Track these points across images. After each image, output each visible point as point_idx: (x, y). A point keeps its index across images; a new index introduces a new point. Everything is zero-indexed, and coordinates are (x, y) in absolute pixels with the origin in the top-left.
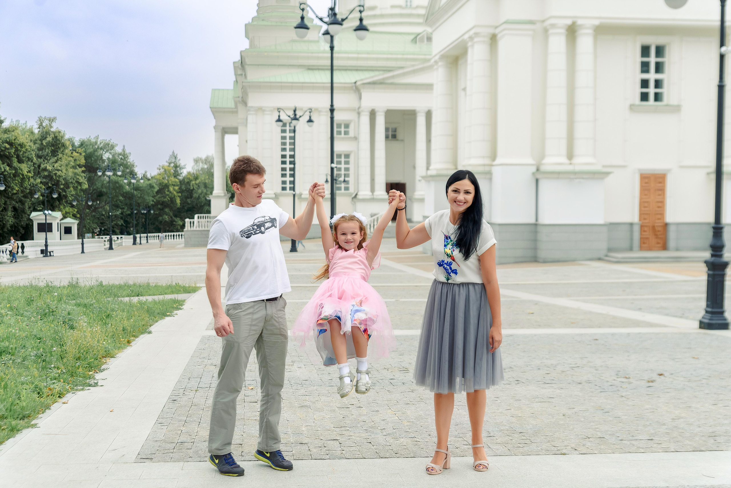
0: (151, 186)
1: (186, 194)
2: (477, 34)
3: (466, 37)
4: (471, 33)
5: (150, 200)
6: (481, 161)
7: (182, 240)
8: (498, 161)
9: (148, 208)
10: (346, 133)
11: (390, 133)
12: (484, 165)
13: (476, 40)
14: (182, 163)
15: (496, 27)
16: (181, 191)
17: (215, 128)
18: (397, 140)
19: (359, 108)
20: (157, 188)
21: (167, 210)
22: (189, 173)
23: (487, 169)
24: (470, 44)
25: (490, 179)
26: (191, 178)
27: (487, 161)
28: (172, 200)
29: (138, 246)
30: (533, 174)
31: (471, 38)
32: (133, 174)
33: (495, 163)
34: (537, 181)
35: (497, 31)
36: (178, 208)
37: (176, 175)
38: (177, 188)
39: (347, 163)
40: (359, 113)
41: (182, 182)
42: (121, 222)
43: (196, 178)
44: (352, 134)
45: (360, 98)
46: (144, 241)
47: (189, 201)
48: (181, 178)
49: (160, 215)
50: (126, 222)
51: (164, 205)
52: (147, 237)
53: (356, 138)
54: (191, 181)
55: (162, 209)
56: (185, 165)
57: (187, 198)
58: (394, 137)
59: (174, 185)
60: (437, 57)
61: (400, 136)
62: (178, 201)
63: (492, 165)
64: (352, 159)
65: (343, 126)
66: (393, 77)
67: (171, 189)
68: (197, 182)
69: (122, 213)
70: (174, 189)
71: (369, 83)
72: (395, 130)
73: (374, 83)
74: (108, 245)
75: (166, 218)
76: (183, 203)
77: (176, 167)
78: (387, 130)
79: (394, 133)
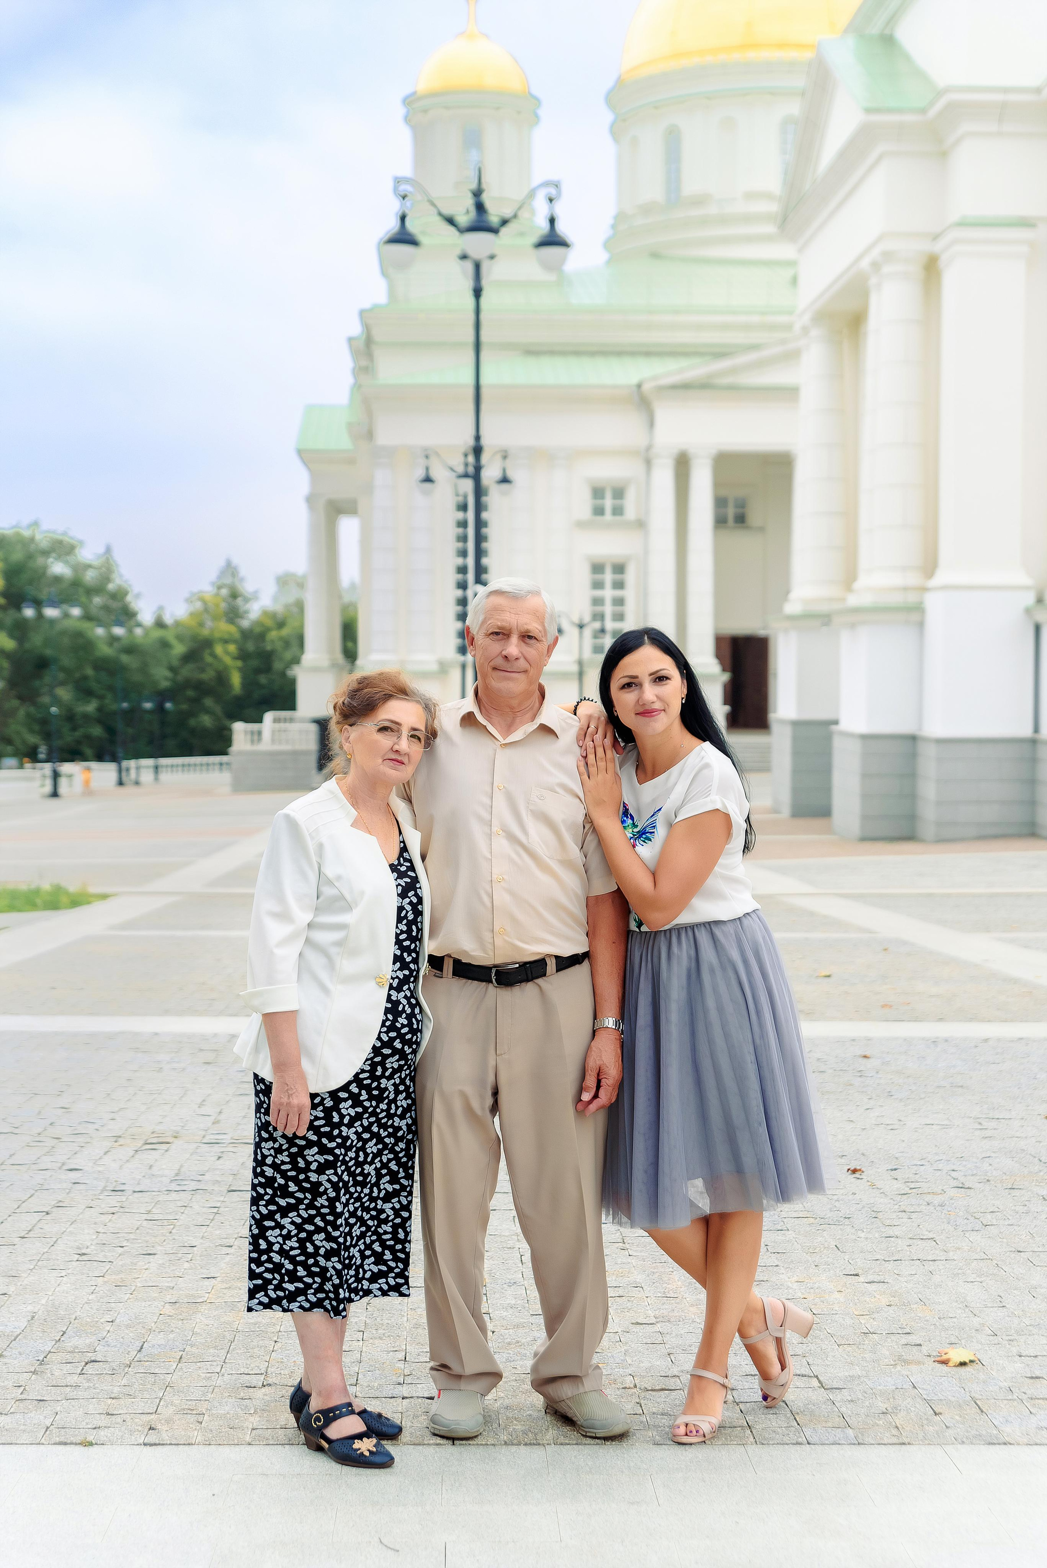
0: (165, 644)
1: (255, 663)
2: (888, 256)
3: (865, 264)
4: (875, 253)
5: (162, 676)
6: (897, 579)
7: (225, 777)
8: (941, 578)
9: (162, 696)
10: (618, 511)
11: (731, 512)
12: (905, 589)
13: (886, 269)
14: (248, 587)
15: (936, 237)
16: (243, 656)
17: (310, 500)
18: (748, 528)
19: (649, 448)
20: (179, 649)
21: (208, 702)
22: (265, 613)
23: (912, 598)
24: (873, 281)
25: (921, 625)
26: (269, 623)
27: (913, 579)
28: (222, 679)
29: (128, 790)
30: (1028, 611)
31: (876, 266)
32: (127, 615)
33: (932, 583)
34: (1038, 629)
35: (937, 247)
36: (238, 698)
37: (233, 614)
38: (232, 648)
39: (619, 585)
40: (648, 463)
41: (246, 634)
42: (97, 731)
43: (281, 625)
44: (631, 512)
45: (651, 424)
46: (147, 776)
47: (263, 679)
48: (245, 623)
49: (192, 714)
50: (111, 731)
51: (202, 689)
52: (156, 768)
53: (641, 524)
54: (268, 629)
55: (196, 701)
56: (256, 592)
57: (258, 671)
58: (741, 519)
59: (226, 642)
60: (806, 318)
61: (755, 517)
62: (236, 680)
63: (925, 589)
64: (630, 576)
65: (608, 495)
66: (734, 371)
67: (219, 649)
68: (285, 632)
69: (100, 709)
70: (227, 653)
71: (674, 387)
72: (742, 504)
73: (685, 387)
74: (48, 788)
75: (206, 720)
76: (249, 683)
77: (234, 595)
78: (720, 502)
79: (740, 510)
